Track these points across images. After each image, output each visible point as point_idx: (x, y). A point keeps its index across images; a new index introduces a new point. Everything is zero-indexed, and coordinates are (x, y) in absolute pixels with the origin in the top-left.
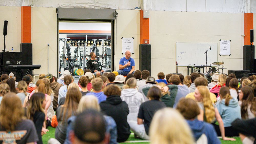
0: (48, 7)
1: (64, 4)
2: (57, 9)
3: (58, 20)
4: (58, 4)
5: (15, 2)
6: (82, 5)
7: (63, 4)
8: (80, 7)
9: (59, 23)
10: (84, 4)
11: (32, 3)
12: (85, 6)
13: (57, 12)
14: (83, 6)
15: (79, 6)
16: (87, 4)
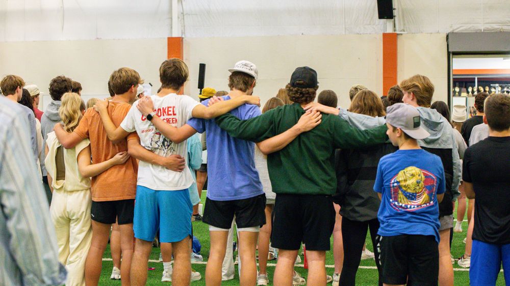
0: (431, 33)
1: (461, 27)
2: (447, 36)
3: (451, 55)
4: (451, 27)
5: (374, 26)
6: (496, 26)
7: (458, 26)
8: (493, 30)
9: (453, 59)
10: (499, 23)
11: (404, 27)
12: (501, 27)
13: (447, 40)
14: (498, 28)
15: (490, 28)
16: (505, 23)
